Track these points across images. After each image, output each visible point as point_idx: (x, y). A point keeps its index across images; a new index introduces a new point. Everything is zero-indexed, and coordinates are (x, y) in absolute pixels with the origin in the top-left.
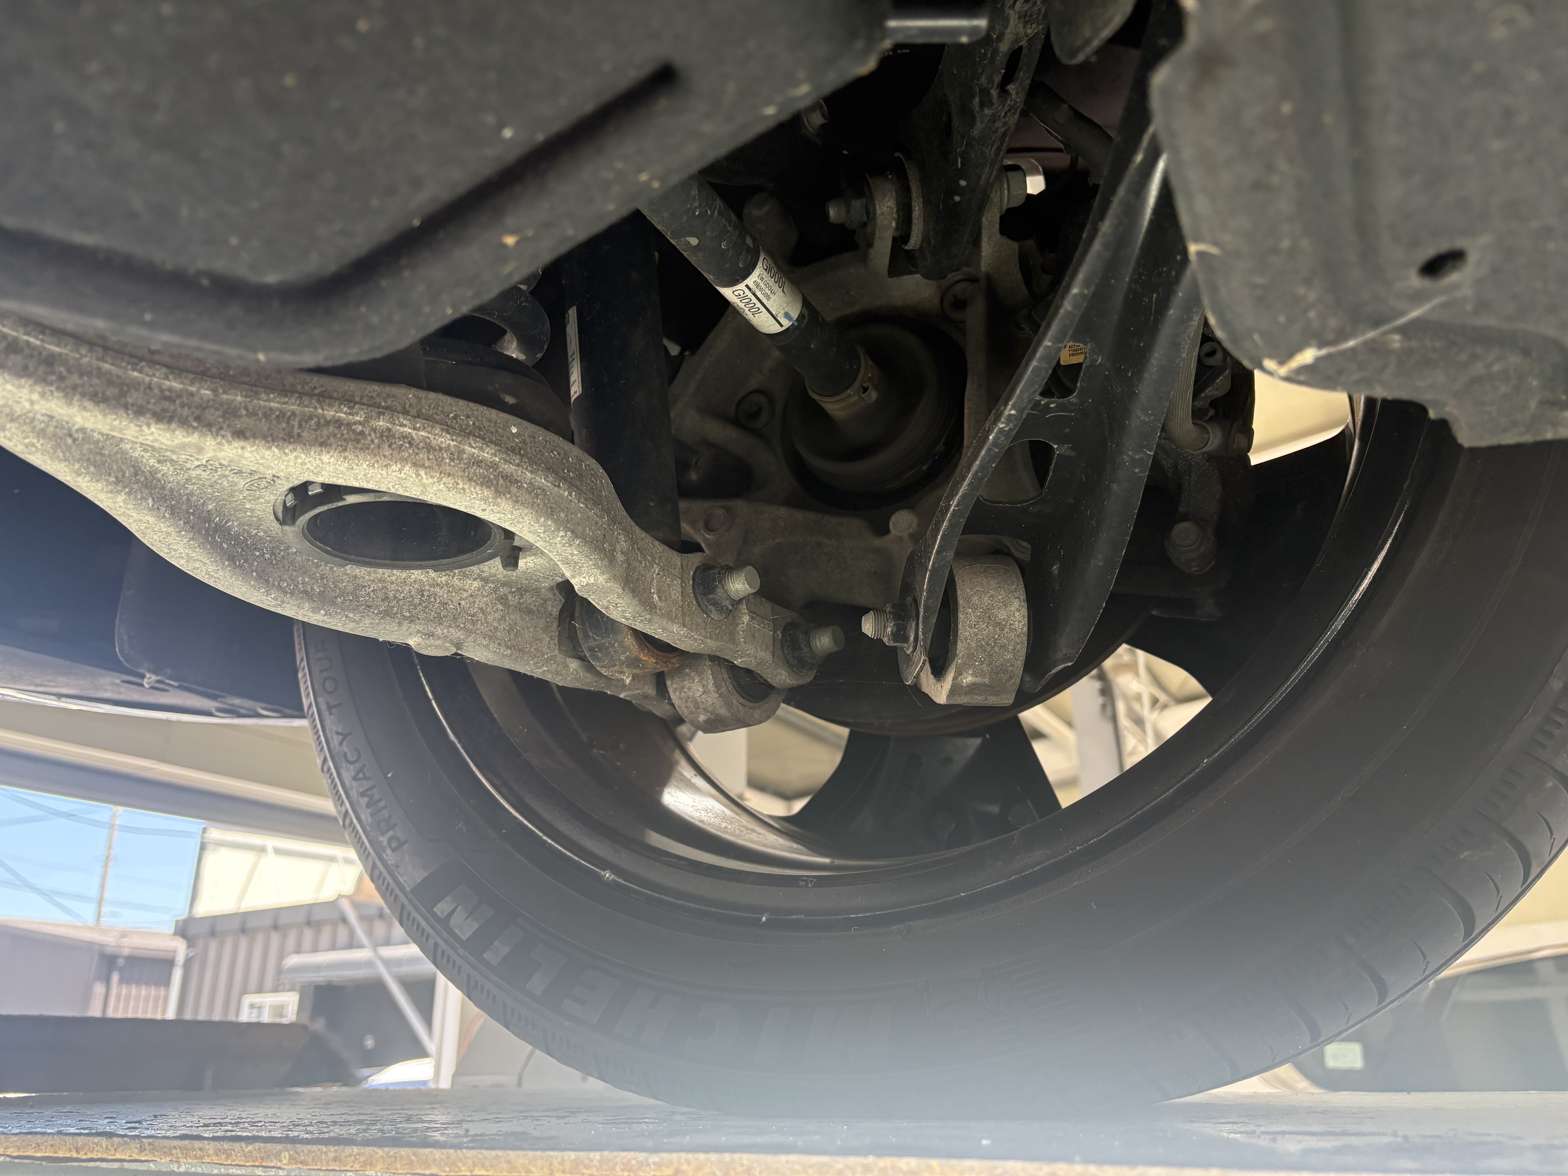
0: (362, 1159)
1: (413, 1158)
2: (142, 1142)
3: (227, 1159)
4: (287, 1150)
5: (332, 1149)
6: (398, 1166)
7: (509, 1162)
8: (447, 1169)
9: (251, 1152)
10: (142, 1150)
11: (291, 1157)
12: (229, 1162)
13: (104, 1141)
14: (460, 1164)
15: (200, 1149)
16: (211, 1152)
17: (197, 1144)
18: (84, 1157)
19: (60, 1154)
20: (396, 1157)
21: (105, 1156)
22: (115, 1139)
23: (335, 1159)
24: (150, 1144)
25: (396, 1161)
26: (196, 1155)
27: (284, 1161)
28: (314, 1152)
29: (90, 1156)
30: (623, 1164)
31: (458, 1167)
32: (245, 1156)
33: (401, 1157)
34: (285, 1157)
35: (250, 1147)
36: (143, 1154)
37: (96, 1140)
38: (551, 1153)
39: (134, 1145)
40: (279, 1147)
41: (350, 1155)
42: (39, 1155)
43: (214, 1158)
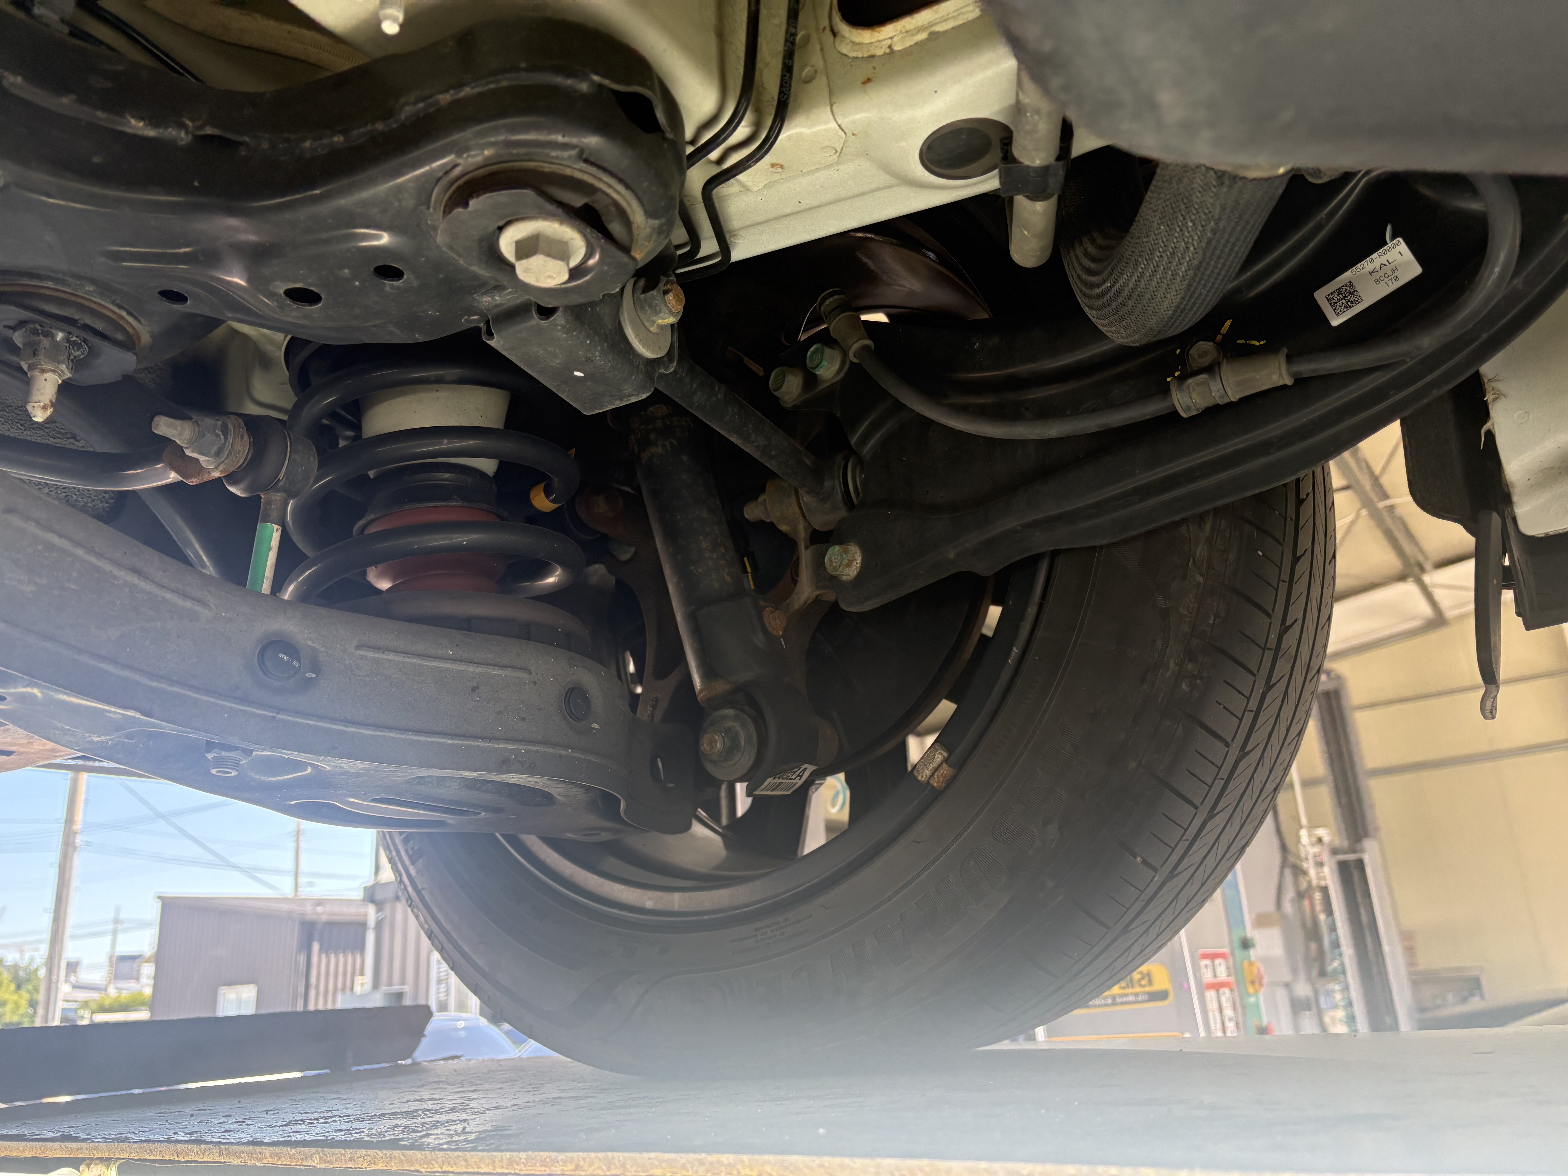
0: (369, 1159)
1: (402, 1158)
2: (220, 1148)
3: (278, 1160)
4: (319, 1153)
5: (349, 1151)
6: (393, 1164)
7: (466, 1161)
8: (425, 1166)
9: (294, 1154)
10: (221, 1154)
11: (321, 1158)
12: (280, 1163)
13: (195, 1147)
14: (434, 1163)
15: (260, 1153)
16: (268, 1155)
17: (258, 1149)
18: (183, 1160)
19: (167, 1158)
20: (391, 1158)
21: (196, 1159)
22: (203, 1146)
23: (351, 1159)
24: (226, 1149)
25: (391, 1161)
26: (257, 1158)
27: (316, 1162)
28: (337, 1154)
29: (186, 1159)
30: (542, 1161)
31: (433, 1165)
32: (290, 1158)
33: (395, 1158)
34: (316, 1158)
35: (293, 1151)
36: (222, 1157)
37: (190, 1146)
38: (495, 1153)
39: (216, 1150)
40: (313, 1150)
41: (361, 1156)
42: (152, 1158)
43: (270, 1159)
